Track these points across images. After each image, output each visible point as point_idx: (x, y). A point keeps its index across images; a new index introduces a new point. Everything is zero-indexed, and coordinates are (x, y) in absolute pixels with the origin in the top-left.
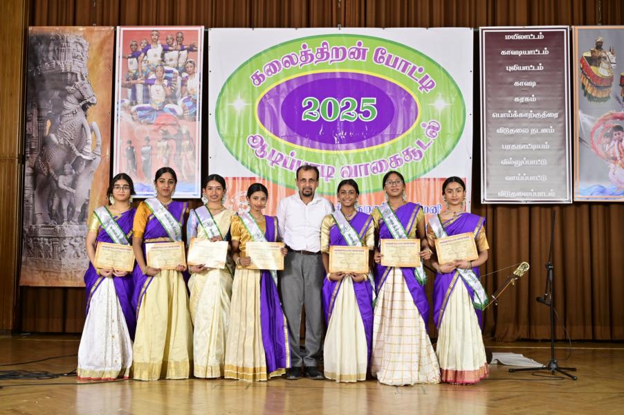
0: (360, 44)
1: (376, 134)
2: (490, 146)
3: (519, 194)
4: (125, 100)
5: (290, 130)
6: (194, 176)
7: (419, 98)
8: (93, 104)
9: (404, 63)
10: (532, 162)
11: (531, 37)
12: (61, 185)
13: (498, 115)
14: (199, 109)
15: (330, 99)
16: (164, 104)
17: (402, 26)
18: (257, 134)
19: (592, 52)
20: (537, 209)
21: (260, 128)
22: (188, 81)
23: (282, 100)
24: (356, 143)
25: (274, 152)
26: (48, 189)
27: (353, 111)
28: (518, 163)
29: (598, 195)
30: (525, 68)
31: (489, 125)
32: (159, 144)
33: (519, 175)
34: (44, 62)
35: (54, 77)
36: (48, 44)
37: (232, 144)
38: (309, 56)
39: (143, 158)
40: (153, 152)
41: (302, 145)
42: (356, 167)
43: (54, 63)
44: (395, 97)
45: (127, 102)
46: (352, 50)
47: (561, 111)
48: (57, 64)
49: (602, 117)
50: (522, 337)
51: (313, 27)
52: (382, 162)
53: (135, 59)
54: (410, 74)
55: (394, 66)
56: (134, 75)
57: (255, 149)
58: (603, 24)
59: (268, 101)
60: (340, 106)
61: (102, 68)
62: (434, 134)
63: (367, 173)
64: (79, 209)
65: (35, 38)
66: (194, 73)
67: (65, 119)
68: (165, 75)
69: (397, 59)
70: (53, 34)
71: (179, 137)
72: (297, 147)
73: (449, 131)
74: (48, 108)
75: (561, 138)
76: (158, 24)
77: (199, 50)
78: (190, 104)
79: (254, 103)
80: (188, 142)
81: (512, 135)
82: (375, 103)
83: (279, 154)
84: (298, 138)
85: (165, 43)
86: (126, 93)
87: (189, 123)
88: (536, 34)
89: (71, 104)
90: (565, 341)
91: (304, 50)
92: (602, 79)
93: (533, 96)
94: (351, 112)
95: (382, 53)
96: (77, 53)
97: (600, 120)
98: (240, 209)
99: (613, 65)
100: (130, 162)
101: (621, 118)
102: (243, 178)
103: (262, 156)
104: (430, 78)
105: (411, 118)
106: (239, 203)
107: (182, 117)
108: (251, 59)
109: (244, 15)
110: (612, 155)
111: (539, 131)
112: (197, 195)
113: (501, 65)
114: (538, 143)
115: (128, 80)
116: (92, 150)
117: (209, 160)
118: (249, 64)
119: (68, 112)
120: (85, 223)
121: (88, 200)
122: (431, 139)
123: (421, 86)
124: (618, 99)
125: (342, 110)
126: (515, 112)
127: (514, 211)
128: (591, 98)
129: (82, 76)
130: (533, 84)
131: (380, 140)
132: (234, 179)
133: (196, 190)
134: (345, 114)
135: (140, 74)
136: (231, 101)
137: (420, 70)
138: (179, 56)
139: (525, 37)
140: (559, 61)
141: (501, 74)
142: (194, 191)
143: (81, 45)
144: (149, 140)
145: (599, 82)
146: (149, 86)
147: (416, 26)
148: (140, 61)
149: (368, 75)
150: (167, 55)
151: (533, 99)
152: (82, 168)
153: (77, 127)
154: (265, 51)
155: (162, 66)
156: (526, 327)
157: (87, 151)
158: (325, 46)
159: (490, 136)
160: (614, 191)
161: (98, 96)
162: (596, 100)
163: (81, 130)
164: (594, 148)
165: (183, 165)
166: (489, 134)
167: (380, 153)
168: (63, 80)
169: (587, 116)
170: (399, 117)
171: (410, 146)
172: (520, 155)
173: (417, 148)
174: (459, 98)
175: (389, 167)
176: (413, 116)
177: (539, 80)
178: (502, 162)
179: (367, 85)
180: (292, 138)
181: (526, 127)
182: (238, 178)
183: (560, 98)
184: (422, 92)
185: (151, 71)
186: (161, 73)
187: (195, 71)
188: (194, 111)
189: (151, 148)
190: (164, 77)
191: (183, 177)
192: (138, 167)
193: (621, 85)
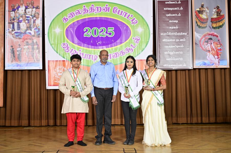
0: (107, 5)
1: (114, 42)
2: (160, 46)
3: (172, 66)
4: (9, 29)
5: (79, 41)
6: (39, 60)
7: (131, 27)
9: (125, 13)
10: (177, 53)
11: (176, 3)
14: (41, 32)
15: (95, 28)
18: (65, 42)
19: (200, 8)
20: (179, 71)
21: (66, 40)
22: (36, 21)
23: (75, 29)
25: (72, 50)
27: (105, 33)
28: (171, 53)
29: (203, 65)
30: (173, 15)
31: (159, 38)
32: (24, 47)
33: (172, 58)
37: (55, 47)
38: (86, 11)
39: (18, 53)
40: (22, 50)
41: (84, 47)
44: (121, 27)
45: (11, 30)
46: (103, 8)
47: (188, 32)
49: (204, 34)
50: (174, 122)
52: (117, 53)
53: (14, 12)
54: (128, 17)
55: (121, 14)
56: (13, 19)
57: (65, 49)
59: (70, 29)
60: (99, 31)
61: (0, 15)
62: (138, 42)
63: (111, 58)
69: (122, 12)
71: (33, 44)
72: (82, 47)
73: (143, 41)
75: (188, 43)
77: (40, 8)
78: (37, 30)
79: (64, 29)
80: (36, 46)
81: (168, 42)
82: (114, 30)
83: (75, 50)
84: (82, 44)
85: (26, 5)
88: (178, 1)
90: (191, 124)
91: (84, 8)
92: (204, 19)
93: (177, 26)
94: (104, 33)
95: (116, 9)
97: (203, 36)
98: (59, 73)
99: (208, 14)
100: (12, 54)
101: (211, 35)
102: (60, 61)
103: (67, 52)
104: (136, 19)
105: (128, 36)
106: (58, 71)
107: (34, 36)
108: (62, 12)
110: (208, 50)
111: (179, 40)
112: (41, 68)
113: (164, 14)
114: (179, 45)
115: (11, 21)
117: (46, 53)
118: (61, 14)
122: (137, 44)
123: (132, 22)
124: (210, 27)
125: (100, 32)
126: (170, 33)
127: (170, 72)
128: (199, 27)
130: (177, 22)
131: (116, 44)
132: (56, 61)
133: (40, 66)
134: (101, 34)
135: (16, 18)
136: (54, 30)
137: (132, 16)
138: (32, 11)
139: (173, 3)
140: (187, 12)
141: (164, 17)
144: (20, 46)
145: (203, 21)
146: (20, 23)
148: (16, 13)
149: (111, 19)
150: (27, 10)
151: (177, 27)
154: (68, 8)
155: (25, 15)
156: (175, 118)
158: (93, 6)
159: (160, 43)
160: (209, 64)
162: (201, 27)
164: (201, 46)
165: (35, 56)
166: (160, 42)
167: (116, 50)
169: (198, 34)
170: (123, 35)
171: (128, 47)
172: (172, 50)
173: (131, 47)
174: (147, 27)
175: (120, 55)
176: (129, 34)
177: (179, 20)
178: (165, 53)
179: (111, 22)
180: (80, 44)
181: (174, 39)
182: (58, 61)
183: (187, 27)
184: (132, 25)
185: (21, 17)
186: (25, 17)
187: (39, 17)
188: (39, 33)
189: (21, 49)
190: (26, 19)
191: (35, 61)
192: (16, 57)
193: (211, 22)
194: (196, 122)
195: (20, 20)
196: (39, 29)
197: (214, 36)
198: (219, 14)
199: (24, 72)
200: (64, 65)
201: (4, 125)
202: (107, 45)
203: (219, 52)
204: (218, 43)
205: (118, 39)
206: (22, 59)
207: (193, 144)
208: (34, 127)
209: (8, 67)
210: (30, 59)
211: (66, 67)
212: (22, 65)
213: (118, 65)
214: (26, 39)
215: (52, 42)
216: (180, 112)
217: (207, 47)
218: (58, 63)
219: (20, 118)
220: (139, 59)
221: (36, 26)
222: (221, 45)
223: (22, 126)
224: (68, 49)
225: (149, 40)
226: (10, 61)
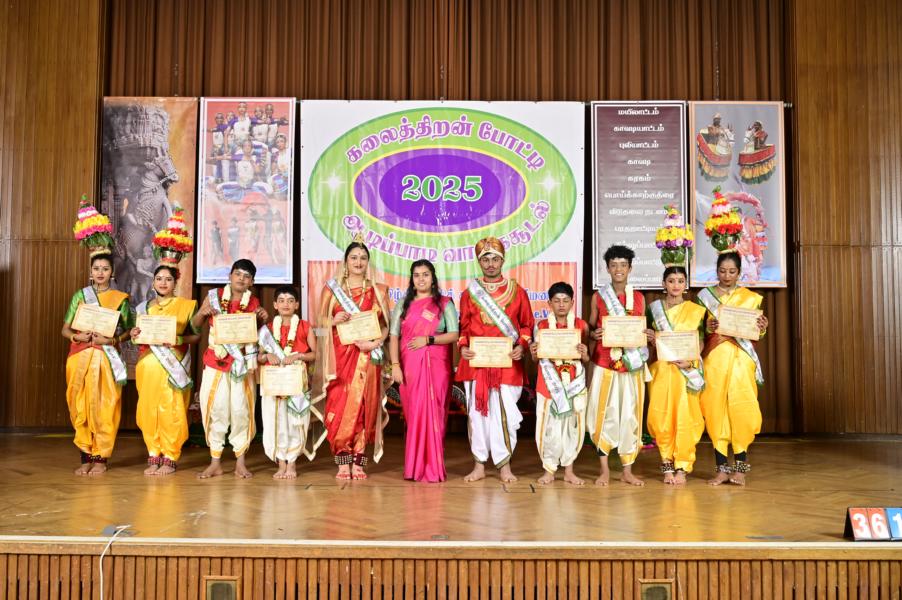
0: (464, 118)
1: (481, 215)
2: (603, 228)
5: (389, 210)
7: (527, 177)
8: (175, 181)
9: (511, 139)
10: (647, 246)
11: (646, 113)
12: (140, 270)
13: (610, 196)
15: (432, 178)
16: (253, 181)
17: (509, 99)
18: (354, 214)
19: (710, 129)
21: (356, 208)
22: (279, 157)
23: (380, 178)
24: (460, 225)
25: (371, 234)
26: (126, 274)
27: (457, 190)
30: (639, 145)
31: (601, 206)
32: (247, 225)
34: (120, 136)
35: (131, 152)
36: (125, 116)
37: (326, 226)
38: (410, 131)
39: (230, 241)
40: (240, 233)
41: (401, 226)
42: (460, 251)
43: (132, 137)
44: (501, 175)
45: (212, 179)
46: (455, 125)
47: (677, 191)
48: (134, 138)
51: (414, 99)
53: (221, 133)
54: (518, 151)
55: (500, 142)
56: (220, 150)
57: (351, 231)
58: (720, 99)
59: (366, 179)
60: (443, 185)
61: (185, 141)
62: (543, 215)
65: (111, 110)
66: (285, 148)
67: (143, 198)
68: (253, 150)
69: (503, 135)
70: (130, 105)
71: (269, 217)
72: (397, 228)
73: (559, 212)
74: (125, 185)
76: (245, 95)
77: (290, 126)
78: (281, 181)
79: (349, 181)
80: (278, 223)
81: (625, 217)
82: (480, 182)
83: (377, 236)
84: (398, 219)
87: (279, 202)
88: (651, 109)
89: (151, 182)
91: (403, 124)
92: (720, 157)
93: (647, 175)
94: (455, 191)
95: (487, 128)
96: (157, 126)
99: (731, 143)
101: (740, 199)
104: (539, 156)
105: (518, 197)
107: (271, 196)
108: (347, 134)
109: (339, 86)
111: (653, 212)
113: (613, 142)
114: (652, 225)
115: (213, 155)
117: (303, 244)
118: (345, 139)
119: (147, 189)
122: (540, 220)
123: (528, 163)
124: (736, 179)
125: (445, 189)
126: (629, 192)
128: (708, 177)
129: (162, 151)
130: (648, 163)
131: (485, 221)
132: (329, 262)
133: (288, 275)
134: (448, 193)
135: (226, 150)
136: (325, 179)
137: (529, 146)
138: (269, 129)
139: (639, 112)
140: (675, 138)
141: (614, 151)
142: (285, 276)
143: (162, 117)
144: (236, 221)
145: (717, 161)
146: (236, 162)
147: (523, 99)
148: (226, 136)
149: (473, 153)
150: (256, 129)
151: (648, 178)
153: (157, 207)
154: (362, 125)
155: (250, 140)
158: (427, 120)
159: (602, 218)
161: (180, 173)
162: (712, 179)
163: (162, 210)
165: (273, 248)
166: (601, 215)
168: (142, 156)
169: (703, 196)
170: (506, 197)
171: (517, 228)
172: (635, 238)
174: (570, 177)
176: (521, 195)
177: (653, 158)
179: (472, 162)
180: (391, 219)
181: (640, 209)
183: (677, 178)
184: (530, 170)
185: (238, 146)
186: (249, 148)
187: (286, 146)
188: (285, 189)
189: (239, 229)
190: (252, 152)
191: (273, 261)
192: (224, 250)
193: (740, 164)
196: (285, 179)
197: (745, 202)
198: (762, 143)
202: (463, 224)
203: (759, 244)
204: (758, 222)
205: (493, 205)
209: (205, 275)
210: (261, 257)
214: (252, 204)
215: (320, 213)
222: (765, 226)
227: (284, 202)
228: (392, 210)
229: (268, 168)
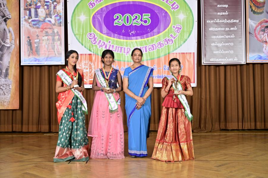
1: (151, 31)
2: (206, 37)
3: (220, 60)
4: (26, 16)
5: (108, 30)
6: (61, 54)
7: (171, 14)
8: (10, 18)
10: (226, 44)
14: (63, 20)
15: (127, 15)
16: (45, 18)
18: (92, 32)
20: (229, 67)
21: (93, 29)
22: (57, 6)
23: (104, 15)
24: (141, 36)
25: (100, 41)
28: (220, 45)
29: (258, 59)
31: (205, 26)
32: (43, 38)
33: (220, 50)
37: (79, 38)
39: (36, 45)
41: (114, 37)
44: (159, 13)
45: (27, 17)
47: (240, 19)
49: (260, 21)
50: (222, 128)
52: (154, 45)
54: (167, 2)
56: (30, 4)
57: (91, 40)
60: (133, 18)
61: (14, 0)
62: (179, 31)
63: (146, 51)
64: (4, 71)
68: (45, 3)
71: (54, 34)
72: (112, 38)
73: (186, 30)
75: (240, 33)
79: (90, 17)
80: (57, 37)
81: (216, 31)
82: (150, 16)
83: (103, 42)
84: (112, 34)
86: (26, 12)
87: (58, 27)
90: (243, 130)
92: (260, 3)
93: (227, 12)
94: (138, 21)
97: (259, 24)
98: (84, 70)
100: (29, 47)
102: (85, 54)
103: (95, 43)
104: (176, 4)
106: (84, 67)
107: (54, 25)
110: (265, 40)
111: (229, 29)
112: (63, 63)
114: (229, 35)
115: (27, 6)
116: (10, 42)
117: (69, 46)
120: (7, 78)
121: (9, 66)
122: (177, 34)
123: (172, 7)
124: (267, 13)
125: (134, 20)
126: (218, 20)
127: (218, 68)
128: (254, 12)
129: (3, 4)
130: (227, 6)
131: (152, 34)
132: (81, 55)
133: (62, 60)
134: (135, 22)
135: (33, 3)
136: (79, 16)
141: (211, 1)
142: (62, 61)
144: (38, 36)
145: (258, 5)
146: (37, 9)
149: (146, 3)
151: (227, 13)
152: (5, 51)
153: (2, 30)
156: (223, 123)
157: (7, 42)
159: (206, 32)
160: (266, 57)
161: (12, 14)
162: (256, 13)
163: (4, 32)
164: (256, 36)
165: (56, 48)
166: (205, 31)
167: (152, 40)
169: (252, 21)
170: (162, 23)
171: (167, 37)
172: (221, 41)
173: (171, 38)
174: (191, 13)
175: (157, 47)
176: (168, 22)
177: (229, 4)
178: (212, 45)
179: (146, 7)
180: (109, 34)
181: (223, 27)
182: (83, 54)
183: (240, 13)
184: (172, 10)
185: (39, 2)
186: (44, 2)
187: (60, 1)
188: (60, 21)
189: (40, 40)
190: (45, 5)
191: (56, 54)
192: (33, 50)
194: (249, 128)
195: (38, 5)
196: (60, 17)
199: (43, 67)
200: (91, 60)
201: (20, 131)
202: (142, 36)
205: (156, 27)
206: (41, 53)
207: (248, 154)
208: (55, 134)
209: (24, 61)
210: (50, 53)
211: (93, 62)
212: (40, 60)
213: (155, 60)
214: (45, 28)
215: (76, 32)
216: (229, 116)
217: (263, 38)
218: (83, 57)
219: (39, 122)
220: (180, 52)
221: (57, 13)
223: (42, 131)
224: (95, 40)
225: (192, 29)
226: (27, 55)
227: (59, 27)
228: (110, 30)
229: (52, 11)
